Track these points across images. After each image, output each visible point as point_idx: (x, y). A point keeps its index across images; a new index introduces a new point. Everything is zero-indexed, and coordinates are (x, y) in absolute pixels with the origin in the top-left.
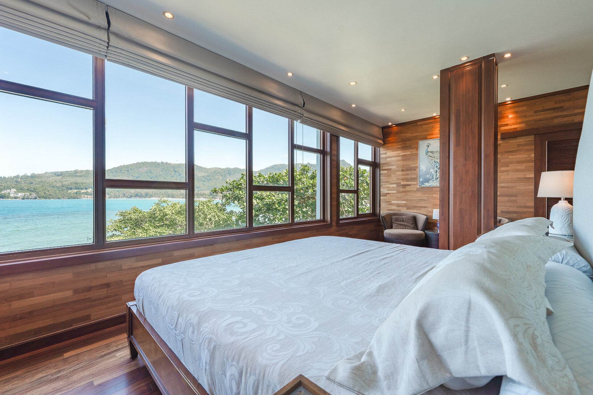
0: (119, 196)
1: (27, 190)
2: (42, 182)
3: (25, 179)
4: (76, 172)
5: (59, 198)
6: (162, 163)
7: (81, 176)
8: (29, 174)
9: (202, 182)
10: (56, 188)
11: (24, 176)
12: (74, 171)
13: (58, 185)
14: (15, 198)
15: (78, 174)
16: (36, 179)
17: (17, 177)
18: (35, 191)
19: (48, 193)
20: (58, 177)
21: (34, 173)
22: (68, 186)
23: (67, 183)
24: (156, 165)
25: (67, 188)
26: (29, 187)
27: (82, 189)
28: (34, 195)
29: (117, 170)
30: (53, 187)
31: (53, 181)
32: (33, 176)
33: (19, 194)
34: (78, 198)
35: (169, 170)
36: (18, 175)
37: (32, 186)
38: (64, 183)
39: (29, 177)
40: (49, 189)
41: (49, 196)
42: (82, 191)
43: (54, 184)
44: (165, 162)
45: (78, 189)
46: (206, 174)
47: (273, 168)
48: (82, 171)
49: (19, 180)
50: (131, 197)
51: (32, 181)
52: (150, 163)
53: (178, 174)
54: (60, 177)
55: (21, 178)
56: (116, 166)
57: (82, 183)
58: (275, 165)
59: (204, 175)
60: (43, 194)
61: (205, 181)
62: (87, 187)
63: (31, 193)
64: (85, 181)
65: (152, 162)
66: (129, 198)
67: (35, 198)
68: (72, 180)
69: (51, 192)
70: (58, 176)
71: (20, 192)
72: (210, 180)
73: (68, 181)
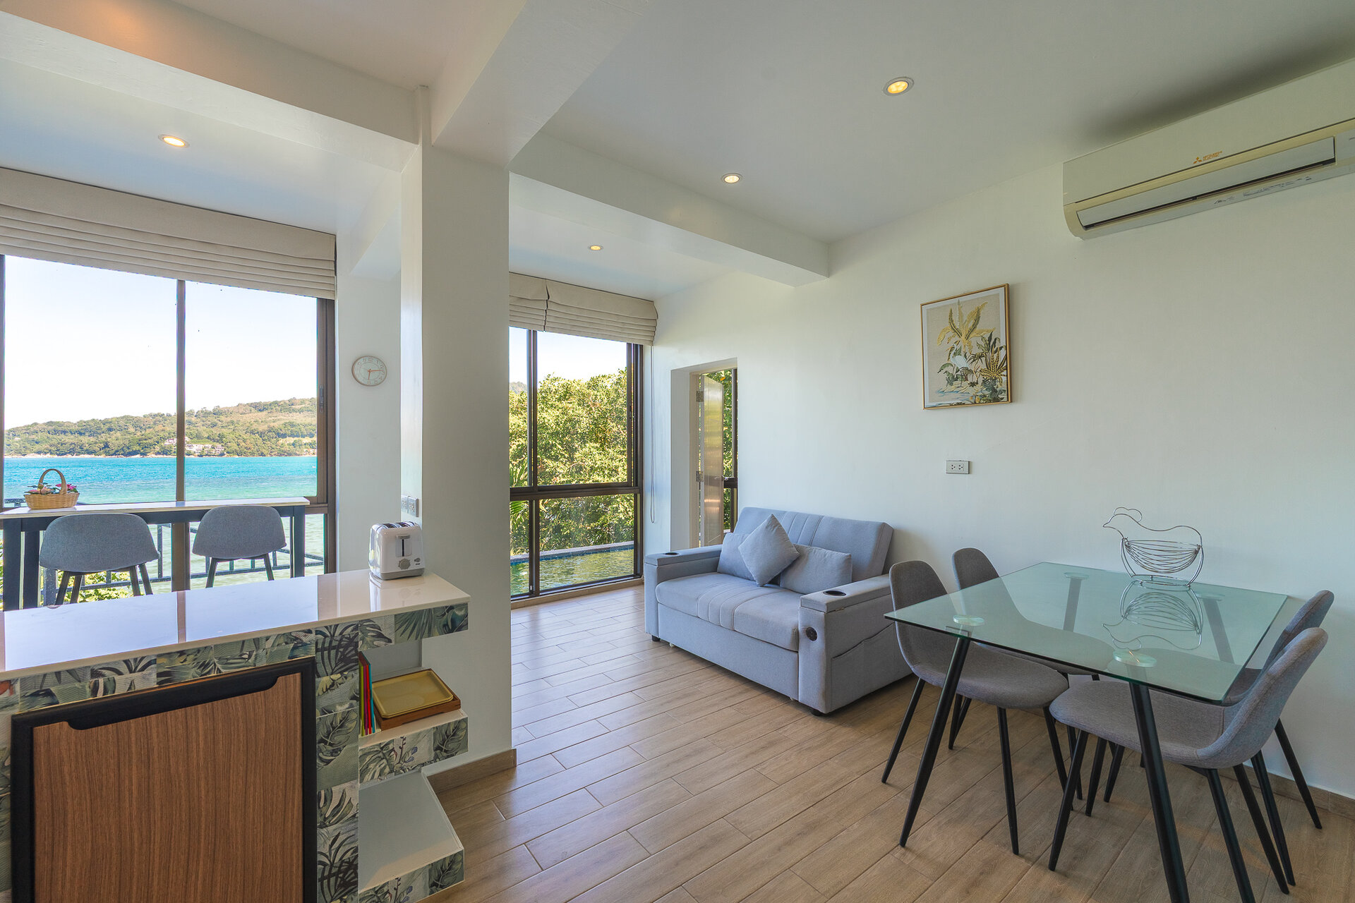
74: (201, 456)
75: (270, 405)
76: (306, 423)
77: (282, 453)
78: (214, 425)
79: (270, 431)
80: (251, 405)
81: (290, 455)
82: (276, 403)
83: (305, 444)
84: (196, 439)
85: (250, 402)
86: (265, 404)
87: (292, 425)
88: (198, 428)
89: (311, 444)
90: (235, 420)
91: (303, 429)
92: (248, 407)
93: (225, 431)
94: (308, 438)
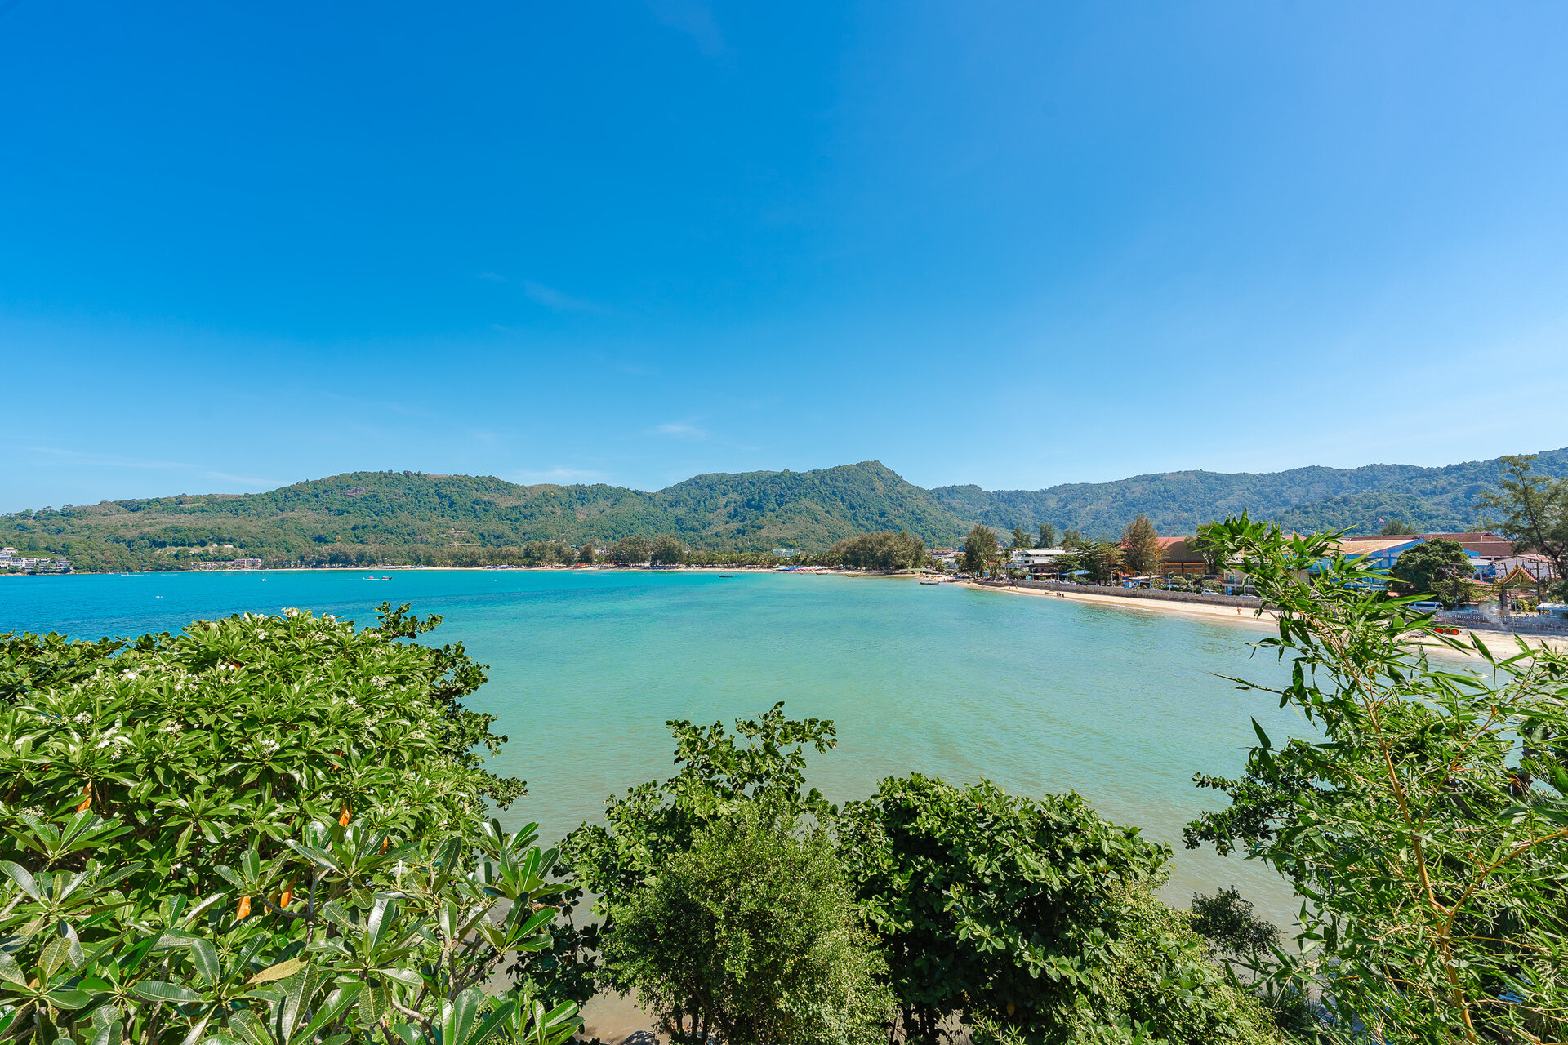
0: (289, 562)
1: (47, 549)
2: (88, 527)
3: (45, 522)
4: (180, 500)
5: (129, 570)
6: (407, 474)
7: (192, 511)
8: (57, 508)
9: (509, 522)
10: (123, 544)
11: (44, 512)
12: (176, 498)
13: (129, 536)
14: (10, 572)
15: (187, 506)
16: (74, 521)
17: (25, 515)
18: (65, 550)
19: (100, 556)
20: (132, 514)
21: (71, 505)
22: (157, 539)
23: (153, 529)
24: (391, 480)
25: (154, 542)
26: (51, 543)
27: (191, 545)
28: (63, 562)
29: (290, 495)
30: (116, 541)
31: (119, 524)
32: (67, 513)
33: (24, 560)
34: (179, 569)
35: (425, 492)
36: (27, 511)
37: (60, 540)
38: (146, 530)
39: (56, 514)
40: (103, 547)
41: (103, 565)
42: (193, 551)
43: (120, 533)
44: (415, 471)
45: (183, 545)
46: (522, 502)
47: (697, 483)
48: (196, 499)
49: (30, 522)
50: (319, 563)
51: (64, 525)
52: (375, 474)
53: (447, 503)
54: (139, 514)
55: (34, 518)
56: (287, 484)
57: (195, 531)
58: (700, 477)
59: (515, 503)
60: (88, 560)
61: (517, 520)
62: (207, 540)
63: (57, 557)
64: (201, 524)
65: (381, 473)
66: (315, 566)
67: (66, 571)
68: (168, 521)
69: (108, 553)
70: (133, 510)
71: (25, 556)
72: (531, 516)
73: (158, 523)
74: (33, 573)
75: (148, 503)
76: (197, 527)
77: (157, 568)
78: (60, 531)
79: (142, 539)
80: (120, 503)
81: (169, 569)
82: (157, 500)
83: (193, 555)
84: (27, 551)
85: (118, 499)
86: (141, 502)
87: (177, 531)
88: (34, 536)
89: (201, 555)
90: (92, 523)
91: (191, 535)
92: (115, 506)
93: (75, 539)
94: (198, 547)
